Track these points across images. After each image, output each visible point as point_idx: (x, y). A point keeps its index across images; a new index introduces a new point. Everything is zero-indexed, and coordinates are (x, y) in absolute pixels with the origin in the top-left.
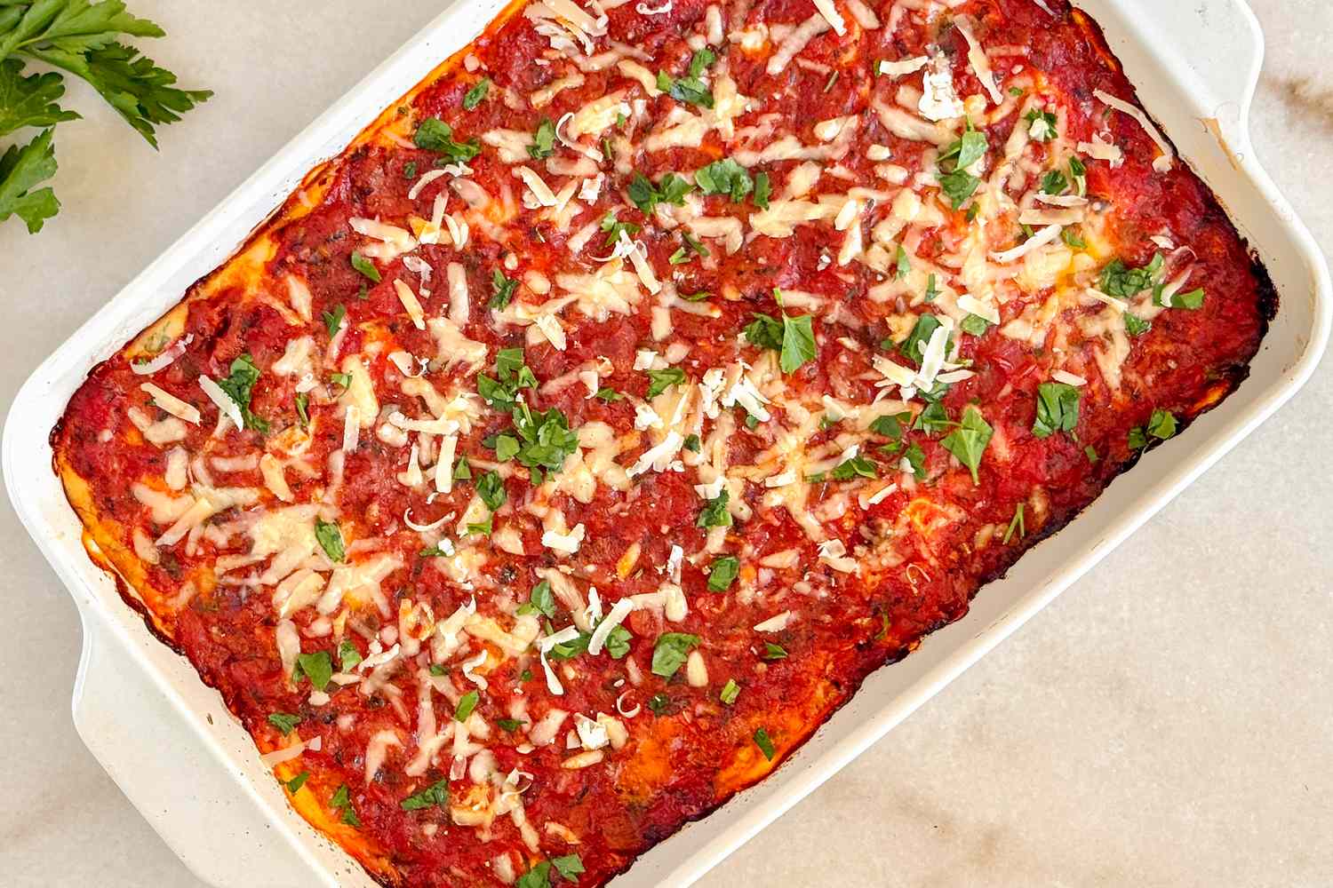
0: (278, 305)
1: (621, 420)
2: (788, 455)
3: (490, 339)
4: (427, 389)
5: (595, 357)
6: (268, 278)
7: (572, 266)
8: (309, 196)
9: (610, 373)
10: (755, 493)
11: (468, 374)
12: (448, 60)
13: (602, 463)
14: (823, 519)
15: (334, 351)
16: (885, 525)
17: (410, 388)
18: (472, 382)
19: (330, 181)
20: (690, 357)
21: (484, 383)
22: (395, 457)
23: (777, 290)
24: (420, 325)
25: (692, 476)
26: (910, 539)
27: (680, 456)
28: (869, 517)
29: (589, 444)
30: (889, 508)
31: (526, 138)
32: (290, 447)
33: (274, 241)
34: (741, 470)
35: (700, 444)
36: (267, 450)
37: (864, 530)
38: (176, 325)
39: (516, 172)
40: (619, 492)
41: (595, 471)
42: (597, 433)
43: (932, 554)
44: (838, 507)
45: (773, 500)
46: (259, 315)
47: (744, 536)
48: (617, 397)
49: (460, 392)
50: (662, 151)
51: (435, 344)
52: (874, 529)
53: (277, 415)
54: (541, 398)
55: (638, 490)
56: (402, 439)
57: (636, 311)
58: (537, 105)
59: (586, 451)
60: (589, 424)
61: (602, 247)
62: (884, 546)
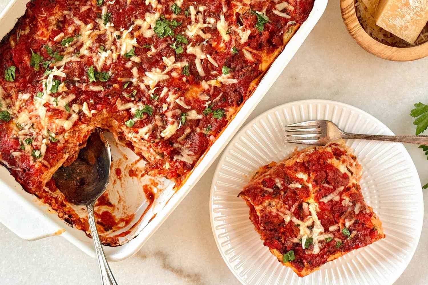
0: (255, 51)
1: (141, 40)
2: (88, 40)
3: (187, 56)
4: (203, 36)
5: (153, 56)
6: (260, 59)
7: (166, 82)
8: (253, 86)
9: (147, 53)
10: (96, 27)
11: (191, 43)
12: (219, 137)
13: (145, 25)
14: (74, 24)
15: (233, 42)
16: (55, 28)
17: (209, 35)
18: (189, 41)
19: (248, 92)
20: (125, 64)
21: (185, 41)
22: (208, 14)
23: (103, 90)
24: (208, 56)
25: (116, 27)
26: (47, 25)
27: (121, 33)
28: (61, 29)
29: (150, 30)
30: (55, 33)
31: (189, 118)
32: (243, 8)
33: (261, 70)
34: (101, 32)
35: (116, 38)
36: (249, 6)
37: (61, 25)
38: (286, 37)
39: (190, 107)
40: (138, 18)
41: (146, 23)
42: (148, 34)
43: (39, 22)
44: (70, 29)
45: (90, 26)
46: (260, 47)
47: (96, 13)
48: (145, 46)
49: (193, 37)
50: (147, 125)
51: (202, 50)
52: (58, 27)
53: (249, 16)
54: (167, 41)
55: (132, 20)
56: (208, 20)
57: (143, 74)
58: (188, 129)
59: (150, 28)
60: (151, 36)
61: (158, 91)
62: (54, 22)
